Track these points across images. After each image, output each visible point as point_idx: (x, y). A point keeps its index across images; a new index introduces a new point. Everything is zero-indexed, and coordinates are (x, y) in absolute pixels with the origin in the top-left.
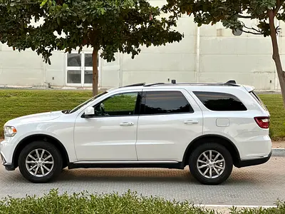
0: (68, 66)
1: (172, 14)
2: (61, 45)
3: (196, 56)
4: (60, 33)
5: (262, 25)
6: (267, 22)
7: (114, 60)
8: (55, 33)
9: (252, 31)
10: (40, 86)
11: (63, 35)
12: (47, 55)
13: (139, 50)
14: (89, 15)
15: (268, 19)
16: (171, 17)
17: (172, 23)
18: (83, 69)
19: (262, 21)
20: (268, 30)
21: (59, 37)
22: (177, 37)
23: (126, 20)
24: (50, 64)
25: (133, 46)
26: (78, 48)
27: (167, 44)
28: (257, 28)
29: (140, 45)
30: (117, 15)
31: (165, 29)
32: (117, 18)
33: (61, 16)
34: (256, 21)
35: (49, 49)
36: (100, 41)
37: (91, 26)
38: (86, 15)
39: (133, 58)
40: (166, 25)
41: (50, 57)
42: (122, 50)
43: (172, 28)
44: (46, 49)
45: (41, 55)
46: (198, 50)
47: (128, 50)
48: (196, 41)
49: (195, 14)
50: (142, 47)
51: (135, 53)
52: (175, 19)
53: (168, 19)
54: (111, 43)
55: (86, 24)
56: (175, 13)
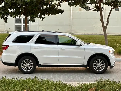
0: (16, 23)
1: (59, 2)
2: (11, 14)
3: (70, 19)
4: (11, 10)
5: (96, 7)
6: (98, 5)
7: (35, 22)
8: (9, 9)
9: (92, 9)
10: (4, 32)
11: (12, 10)
12: (5, 19)
13: (45, 17)
14: (23, 2)
15: (99, 4)
16: (58, 3)
17: (59, 5)
18: (22, 25)
19: (96, 5)
20: (98, 9)
21: (10, 11)
22: (61, 11)
23: (40, 4)
24: (7, 23)
25: (42, 15)
26: (19, 16)
27: (57, 14)
28: (94, 8)
29: (45, 15)
30: (35, 2)
31: (56, 8)
32: (35, 3)
33: (11, 2)
34: (94, 5)
35: (6, 16)
36: (28, 13)
37: (24, 7)
38: (22, 2)
39: (42, 20)
40: (57, 6)
41: (7, 20)
42: (38, 17)
43: (59, 8)
44: (5, 16)
45: (3, 19)
46: (71, 17)
47: (40, 17)
48: (70, 13)
49: (68, 2)
50: (46, 16)
51: (43, 18)
52: (60, 4)
53: (57, 4)
54: (33, 14)
55: (22, 6)
56: (60, 1)
